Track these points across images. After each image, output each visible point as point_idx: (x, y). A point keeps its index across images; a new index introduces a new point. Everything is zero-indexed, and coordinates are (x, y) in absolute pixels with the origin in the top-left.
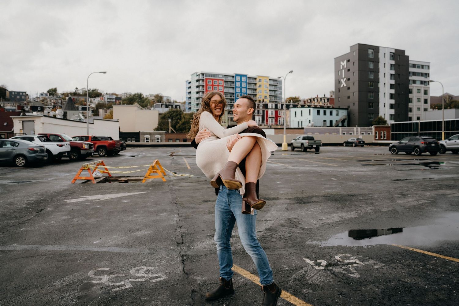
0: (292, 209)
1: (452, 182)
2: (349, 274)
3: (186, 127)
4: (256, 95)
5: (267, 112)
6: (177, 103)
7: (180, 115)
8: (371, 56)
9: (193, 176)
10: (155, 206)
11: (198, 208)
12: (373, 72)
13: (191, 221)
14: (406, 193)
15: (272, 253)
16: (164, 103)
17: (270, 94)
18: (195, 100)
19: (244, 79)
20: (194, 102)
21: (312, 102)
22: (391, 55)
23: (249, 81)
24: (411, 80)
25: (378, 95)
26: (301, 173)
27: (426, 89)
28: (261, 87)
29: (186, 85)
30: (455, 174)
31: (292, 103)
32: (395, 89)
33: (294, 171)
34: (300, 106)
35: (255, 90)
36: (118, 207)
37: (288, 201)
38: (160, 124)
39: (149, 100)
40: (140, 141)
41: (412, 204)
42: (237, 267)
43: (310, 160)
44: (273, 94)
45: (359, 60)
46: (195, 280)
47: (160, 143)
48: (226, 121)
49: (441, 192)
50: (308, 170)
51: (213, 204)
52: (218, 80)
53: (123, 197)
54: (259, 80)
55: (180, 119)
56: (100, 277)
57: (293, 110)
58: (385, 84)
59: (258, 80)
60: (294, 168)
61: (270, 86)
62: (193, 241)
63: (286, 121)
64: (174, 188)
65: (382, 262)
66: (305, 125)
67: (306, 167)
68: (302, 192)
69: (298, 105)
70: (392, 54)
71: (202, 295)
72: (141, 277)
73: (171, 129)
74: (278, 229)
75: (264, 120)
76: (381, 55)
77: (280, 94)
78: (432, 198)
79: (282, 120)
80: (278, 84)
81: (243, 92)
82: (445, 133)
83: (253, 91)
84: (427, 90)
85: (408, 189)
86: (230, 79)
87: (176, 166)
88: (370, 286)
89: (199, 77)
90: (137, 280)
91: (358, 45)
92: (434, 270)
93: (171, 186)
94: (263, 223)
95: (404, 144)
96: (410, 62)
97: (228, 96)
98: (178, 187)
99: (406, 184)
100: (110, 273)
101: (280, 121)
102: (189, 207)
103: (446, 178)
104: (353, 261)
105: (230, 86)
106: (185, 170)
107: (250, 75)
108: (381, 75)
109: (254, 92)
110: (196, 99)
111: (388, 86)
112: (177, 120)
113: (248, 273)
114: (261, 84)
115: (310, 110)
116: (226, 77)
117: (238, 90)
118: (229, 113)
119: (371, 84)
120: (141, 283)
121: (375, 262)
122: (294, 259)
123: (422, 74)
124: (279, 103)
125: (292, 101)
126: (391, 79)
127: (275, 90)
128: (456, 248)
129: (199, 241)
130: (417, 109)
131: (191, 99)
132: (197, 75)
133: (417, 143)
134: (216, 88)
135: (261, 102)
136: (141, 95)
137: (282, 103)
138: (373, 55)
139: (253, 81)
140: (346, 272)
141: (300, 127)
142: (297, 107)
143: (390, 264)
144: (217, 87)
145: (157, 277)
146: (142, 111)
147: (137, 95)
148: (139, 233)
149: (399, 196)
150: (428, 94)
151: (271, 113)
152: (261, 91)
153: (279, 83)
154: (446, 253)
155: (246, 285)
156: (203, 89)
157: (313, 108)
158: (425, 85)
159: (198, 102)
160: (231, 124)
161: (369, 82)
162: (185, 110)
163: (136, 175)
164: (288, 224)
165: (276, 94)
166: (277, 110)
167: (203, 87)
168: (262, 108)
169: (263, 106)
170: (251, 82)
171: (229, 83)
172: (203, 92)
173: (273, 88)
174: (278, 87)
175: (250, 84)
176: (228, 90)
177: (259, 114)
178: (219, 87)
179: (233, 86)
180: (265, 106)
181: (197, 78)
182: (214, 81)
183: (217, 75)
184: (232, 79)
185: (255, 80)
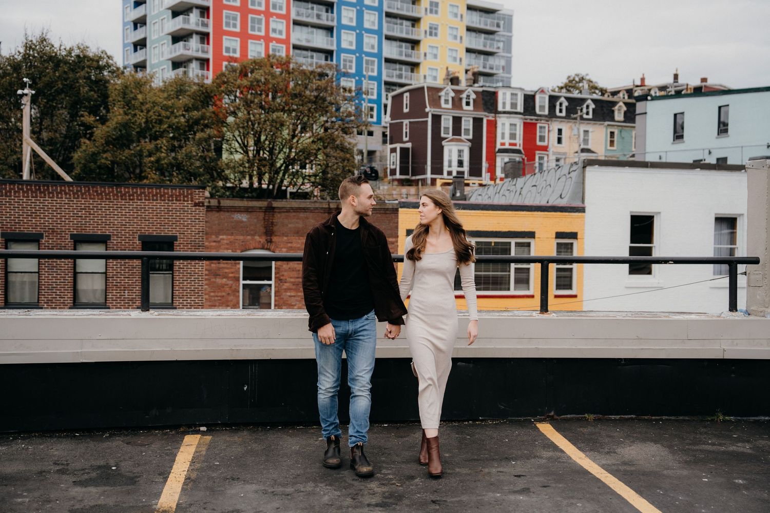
4: (414, 66)
5: (493, 125)
17: (470, 64)
23: (389, 7)
28: (436, 35)
35: (415, 43)
44: (478, 64)
54: (428, 6)
59: (424, 3)
61: (470, 33)
77: (504, 67)
80: (498, 26)
81: (366, 49)
83: (408, 48)
105: (315, 20)
109: (410, 56)
110: (169, 66)
114: (434, 22)
127: (488, 49)
134: (260, 21)
139: (405, 5)
144: (262, 17)
152: (435, 51)
153: (502, 23)
156: (205, 25)
165: (491, 68)
166: (534, 121)
167: (202, 15)
168: (471, 108)
169: (474, 100)
170: (397, 9)
171: (312, 8)
172: (204, 37)
173: (478, 42)
174: (499, 41)
175: (394, 20)
176: (310, 37)
177: (460, 135)
178: (271, 19)
179: (327, 20)
180: (483, 99)
185: (414, 4)
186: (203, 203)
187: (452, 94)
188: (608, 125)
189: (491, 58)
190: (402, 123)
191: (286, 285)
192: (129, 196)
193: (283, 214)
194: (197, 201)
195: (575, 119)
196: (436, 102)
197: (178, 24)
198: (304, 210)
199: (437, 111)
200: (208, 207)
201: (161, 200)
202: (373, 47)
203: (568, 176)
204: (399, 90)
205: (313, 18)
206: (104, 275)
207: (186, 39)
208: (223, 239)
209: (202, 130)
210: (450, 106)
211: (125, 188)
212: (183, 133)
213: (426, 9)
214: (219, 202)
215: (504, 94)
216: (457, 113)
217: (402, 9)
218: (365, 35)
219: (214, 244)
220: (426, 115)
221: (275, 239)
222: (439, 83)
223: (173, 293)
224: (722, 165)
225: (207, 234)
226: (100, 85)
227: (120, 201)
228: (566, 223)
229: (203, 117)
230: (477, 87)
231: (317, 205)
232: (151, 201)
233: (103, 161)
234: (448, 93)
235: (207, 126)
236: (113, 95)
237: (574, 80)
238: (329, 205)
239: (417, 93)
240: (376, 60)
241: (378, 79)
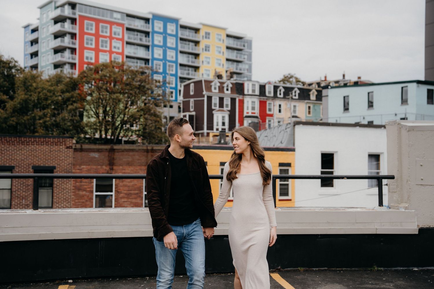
4: (196, 68)
5: (242, 102)
17: (228, 68)
19: (171, 28)
23: (182, 35)
28: (209, 51)
35: (197, 56)
44: (233, 68)
52: (111, 23)
54: (204, 35)
59: (202, 33)
61: (229, 50)
77: (247, 70)
80: (244, 46)
81: (169, 58)
83: (192, 58)
86: (139, 25)
89: (63, 11)
105: (138, 42)
107: (185, 21)
109: (194, 62)
110: (52, 67)
114: (208, 44)
116: (129, 20)
127: (239, 59)
132: (57, 8)
134: (106, 42)
139: (191, 34)
144: (108, 39)
152: (208, 60)
153: (246, 45)
156: (74, 44)
165: (241, 70)
166: (265, 100)
167: (72, 38)
168: (229, 92)
169: (231, 88)
170: (187, 36)
171: (137, 35)
172: (73, 51)
173: (233, 55)
174: (244, 55)
175: (184, 42)
176: (136, 51)
177: (223, 107)
178: (113, 41)
179: (146, 41)
180: (236, 87)
181: (57, 13)
182: (101, 24)
183: (109, 12)
184: (145, 25)
185: (196, 33)
186: (72, 147)
187: (218, 84)
188: (307, 103)
189: (240, 65)
190: (189, 101)
191: (121, 195)
192: (27, 143)
193: (120, 153)
194: (68, 146)
195: (289, 99)
196: (209, 89)
197: (58, 43)
198: (133, 150)
199: (210, 94)
200: (75, 149)
201: (46, 145)
202: (172, 57)
203: (285, 131)
204: (188, 82)
205: (137, 40)
206: (10, 191)
207: (62, 51)
208: (83, 168)
209: (72, 104)
210: (217, 91)
211: (24, 138)
212: (60, 106)
213: (203, 37)
214: (81, 146)
215: (248, 84)
216: (221, 95)
217: (189, 36)
218: (168, 50)
219: (78, 171)
220: (203, 96)
221: (115, 168)
222: (211, 77)
223: (52, 201)
224: (370, 125)
225: (74, 165)
226: (10, 78)
227: (21, 145)
228: (284, 157)
229: (72, 97)
230: (233, 80)
231: (140, 148)
232: (40, 146)
233: (11, 122)
234: (216, 83)
235: (74, 102)
236: (18, 84)
237: (287, 77)
238: (147, 147)
239: (198, 84)
240: (174, 65)
241: (175, 75)
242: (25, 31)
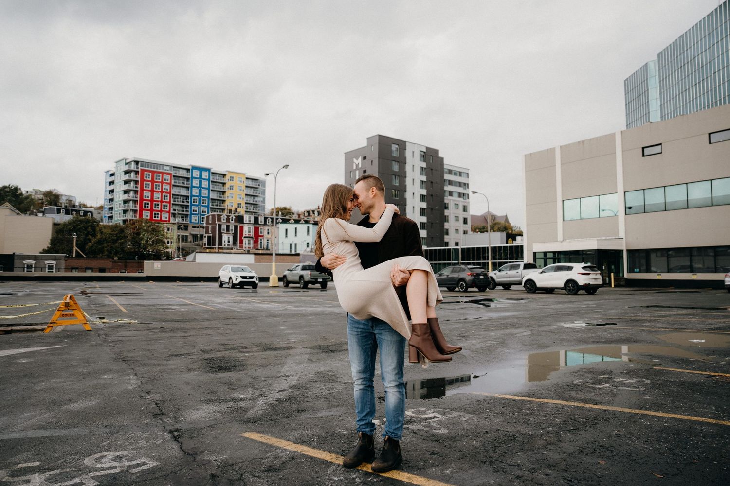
0: (319, 360)
1: (516, 320)
2: (434, 431)
3: (103, 248)
4: (224, 201)
5: (242, 228)
6: (87, 207)
7: (94, 228)
8: (395, 154)
9: (137, 321)
10: (87, 365)
11: (167, 365)
12: (398, 176)
13: (162, 382)
14: (466, 334)
15: (313, 416)
16: (63, 207)
17: (247, 200)
18: (120, 204)
19: (205, 175)
20: (118, 207)
21: (311, 216)
22: (421, 154)
23: (213, 179)
24: (447, 191)
25: (405, 208)
26: (311, 315)
27: (465, 204)
28: (232, 189)
29: (106, 179)
30: (515, 311)
31: (280, 216)
32: (427, 202)
33: (301, 313)
34: (293, 222)
35: (224, 192)
36: (13, 369)
37: (309, 350)
38: (53, 241)
39: (32, 200)
40: (15, 269)
41: (479, 346)
42: (269, 437)
43: (318, 299)
44: (251, 200)
45: (379, 158)
46: (210, 461)
47: (55, 274)
48: (174, 241)
49: (508, 331)
50: (321, 311)
51: (189, 359)
52: (163, 173)
53: (16, 354)
55: (94, 235)
56: (24, 478)
57: (283, 227)
58: (413, 194)
59: (228, 177)
60: (296, 308)
61: (247, 188)
62: (179, 409)
63: (271, 243)
64: (110, 339)
65: (468, 412)
66: (301, 250)
67: (315, 307)
68: (323, 339)
69: (290, 220)
70: (423, 153)
71: (231, 480)
72: (109, 467)
73: (76, 250)
74: (308, 386)
75: (237, 241)
76: (408, 154)
77: (262, 201)
78: (499, 339)
79: (264, 242)
80: (259, 185)
81: (202, 195)
82: (492, 263)
83: (220, 194)
84: (466, 206)
85: (466, 330)
86: (183, 173)
87: (99, 309)
88: (465, 441)
89: (130, 167)
90: (104, 473)
91: (378, 137)
92: (531, 414)
93: (104, 337)
94: (282, 380)
95: (446, 277)
96: (445, 167)
97: (179, 200)
98: (117, 338)
99: (462, 325)
100: (45, 469)
101: (261, 242)
102: (150, 365)
103: (506, 316)
104: (432, 415)
105: (182, 185)
106: (118, 313)
107: (214, 169)
108: (408, 182)
109: (221, 197)
110: (122, 203)
111: (418, 198)
112: (87, 235)
113: (290, 443)
114: (232, 184)
115: (308, 227)
116: (175, 170)
117: (195, 192)
118: (178, 229)
119: (395, 193)
120: (114, 477)
121: (460, 413)
122: (350, 420)
123: (460, 184)
124: (261, 216)
125: (280, 213)
126: (422, 187)
127: (255, 194)
128: (546, 389)
129: (190, 409)
130: (454, 231)
131: (114, 203)
132: (127, 164)
133: (462, 275)
134: (159, 186)
135: (232, 213)
136: (16, 189)
137: (266, 216)
138: (398, 151)
139: (220, 178)
140: (428, 429)
141: (293, 252)
142: (289, 223)
143: (479, 414)
144: (160, 184)
145: (138, 465)
146: (19, 217)
147: (8, 189)
148: (76, 406)
149: (459, 338)
150: (468, 210)
151: (248, 230)
152: (232, 195)
153: (261, 184)
154: (538, 396)
155: (293, 458)
156: (136, 187)
157: (313, 224)
158: (464, 199)
159: (125, 208)
160: (182, 245)
161: (393, 191)
162: (102, 220)
163: (26, 322)
164: (321, 379)
165: (256, 202)
166: (258, 227)
167: (135, 184)
168: (233, 222)
169: (235, 219)
170: (216, 179)
171: (181, 180)
172: (136, 192)
173: (251, 192)
174: (260, 191)
175: (215, 183)
176: (179, 191)
177: (229, 231)
178: (164, 185)
179: (187, 184)
181: (127, 168)
182: (155, 174)
183: (161, 166)
184: (186, 173)
185: (224, 177)
189: (256, 198)
197: (126, 187)
199: (220, 223)
202: (206, 194)
205: (181, 183)
207: (129, 193)
210: (225, 221)
213: (228, 180)
216: (228, 224)
217: (218, 179)
218: (203, 190)
220: (216, 224)
234: (224, 216)
240: (207, 199)
241: (208, 206)
242: (106, 174)
